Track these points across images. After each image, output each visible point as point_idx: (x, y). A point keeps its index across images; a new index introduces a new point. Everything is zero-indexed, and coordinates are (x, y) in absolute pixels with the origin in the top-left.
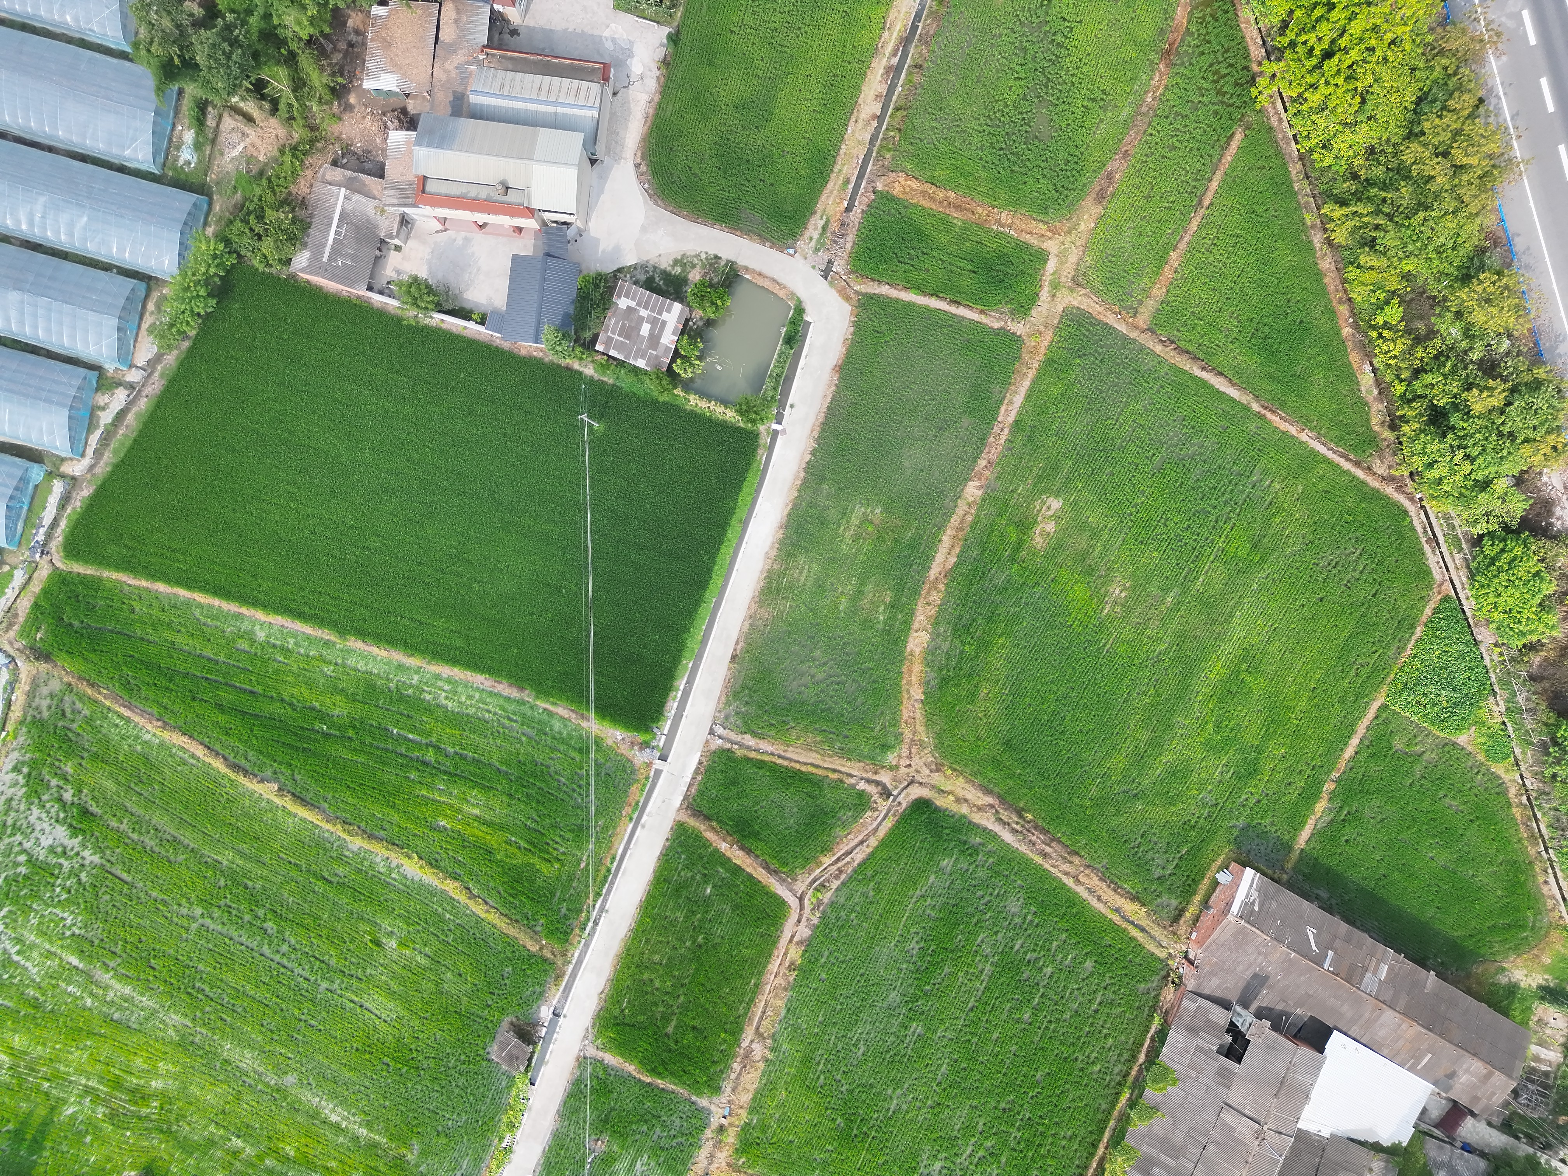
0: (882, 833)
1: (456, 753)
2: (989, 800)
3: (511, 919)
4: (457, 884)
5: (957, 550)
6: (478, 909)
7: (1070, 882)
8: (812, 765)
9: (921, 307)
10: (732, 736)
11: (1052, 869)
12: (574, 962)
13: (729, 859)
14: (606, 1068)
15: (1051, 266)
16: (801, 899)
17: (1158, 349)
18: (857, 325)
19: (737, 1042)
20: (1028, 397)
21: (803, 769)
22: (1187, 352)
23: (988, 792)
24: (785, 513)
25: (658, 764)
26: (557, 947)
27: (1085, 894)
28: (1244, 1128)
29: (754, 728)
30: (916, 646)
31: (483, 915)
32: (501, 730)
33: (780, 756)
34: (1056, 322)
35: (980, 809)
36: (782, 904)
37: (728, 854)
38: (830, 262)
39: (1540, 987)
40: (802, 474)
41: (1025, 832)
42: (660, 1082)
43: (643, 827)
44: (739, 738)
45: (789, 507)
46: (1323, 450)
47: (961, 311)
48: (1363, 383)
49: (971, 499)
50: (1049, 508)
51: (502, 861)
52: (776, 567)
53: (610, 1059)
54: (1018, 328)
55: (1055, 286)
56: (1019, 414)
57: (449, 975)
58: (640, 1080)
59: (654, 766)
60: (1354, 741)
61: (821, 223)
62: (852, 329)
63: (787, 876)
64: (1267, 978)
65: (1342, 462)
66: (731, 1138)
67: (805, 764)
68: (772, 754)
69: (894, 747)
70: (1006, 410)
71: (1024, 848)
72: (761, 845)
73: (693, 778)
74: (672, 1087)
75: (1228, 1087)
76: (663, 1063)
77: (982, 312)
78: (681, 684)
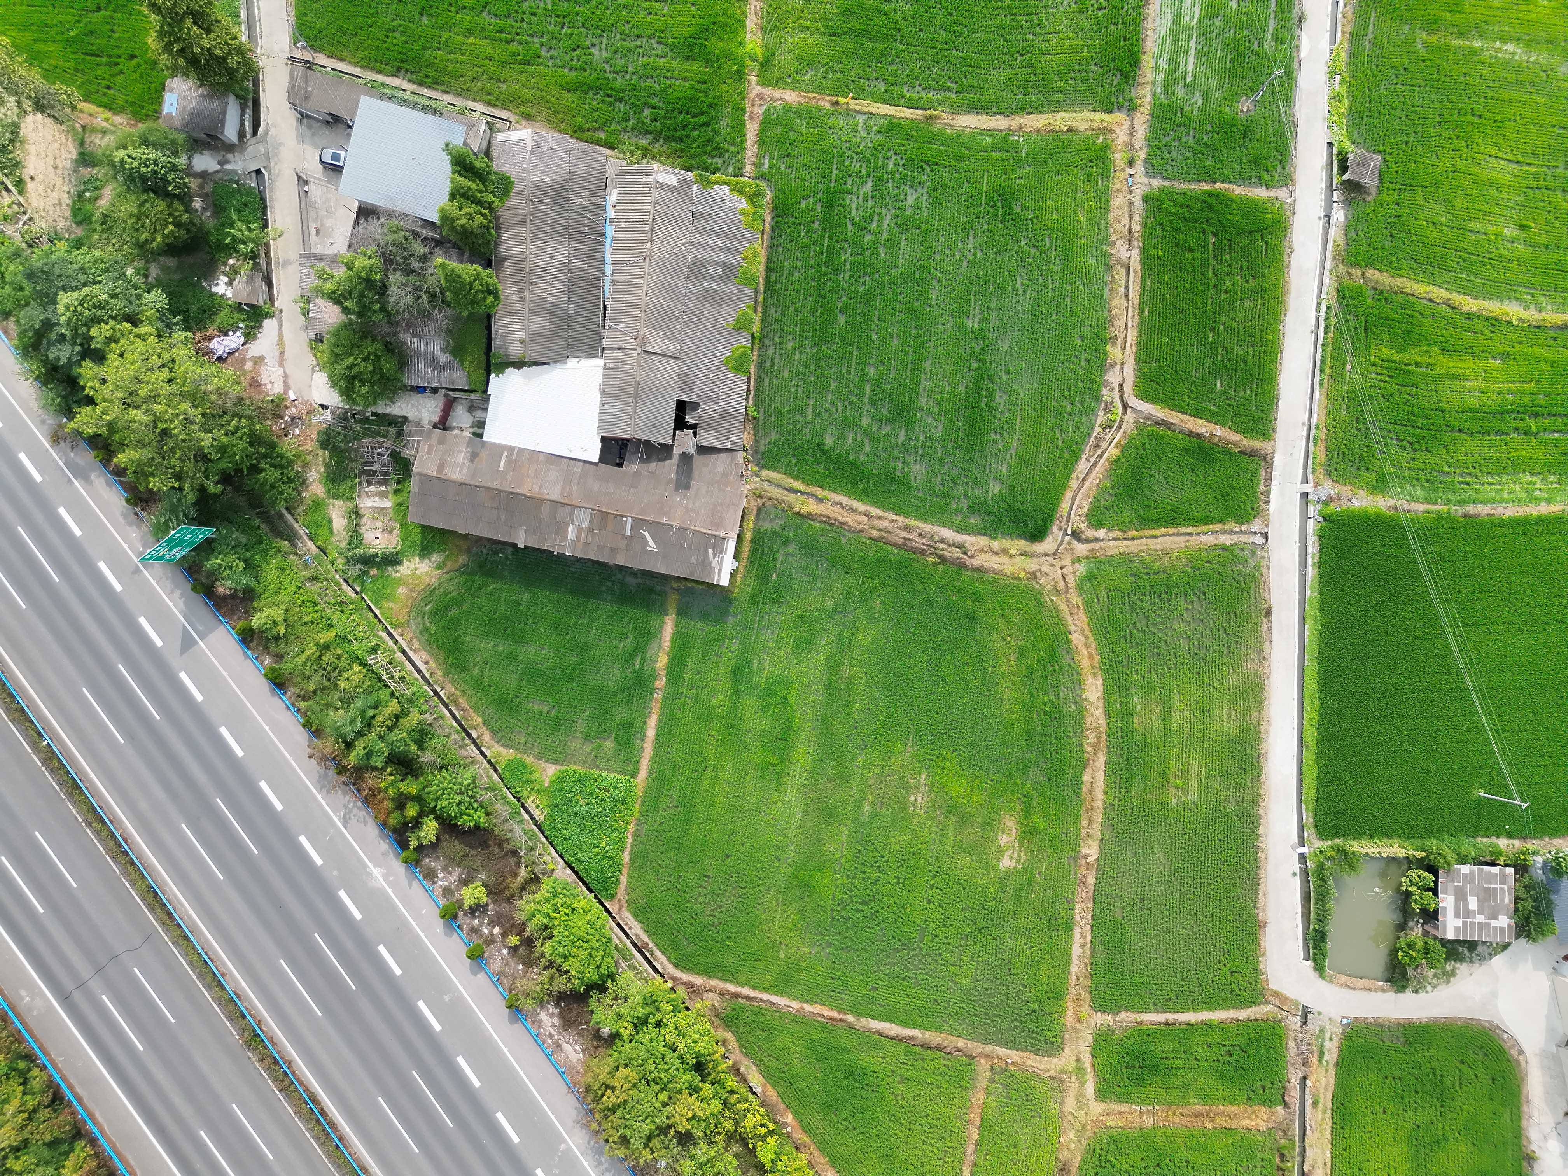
0: (1068, 495)
1: (1507, 434)
2: (976, 562)
3: (1402, 292)
4: (1465, 309)
5: (1085, 788)
6: (1439, 293)
7: (875, 511)
8: (1156, 537)
9: (1203, 1009)
10: (1244, 539)
11: (895, 517)
12: (1327, 273)
13: (1208, 421)
14: (1261, 182)
15: (1090, 1089)
16: (1125, 407)
17: (961, 1043)
18: (1257, 972)
19: (1144, 251)
20: (1068, 956)
21: (1163, 530)
22: (930, 1048)
23: (978, 569)
24: (1265, 770)
25: (1309, 488)
26: (1347, 282)
27: (855, 504)
28: (657, 343)
29: (1225, 553)
30: (1093, 684)
31: (1431, 288)
32: (1472, 470)
33: (1190, 534)
34: (1067, 1036)
35: (982, 551)
36: (1144, 396)
37: (1212, 426)
38: (1305, 1023)
39: (400, 563)
40: (1261, 812)
41: (932, 544)
42: (1206, 187)
43: (1303, 424)
44: (1236, 538)
45: (1263, 776)
46: (774, 999)
47: (1162, 1017)
48: (757, 1074)
49: (1090, 842)
50: (1011, 858)
51: (1429, 345)
52: (1255, 714)
53: (1262, 193)
54: (1102, 1019)
55: (1080, 1071)
56: (1071, 938)
57: (1443, 219)
58: (1224, 181)
59: (1311, 484)
60: (651, 733)
61: (1326, 1057)
62: (1261, 967)
63: (1145, 425)
64: (677, 489)
65: (752, 993)
66: (1119, 158)
67: (1163, 535)
68: (1198, 534)
69: (1081, 581)
70: (1085, 937)
71: (928, 528)
72: (1181, 445)
73: (1268, 486)
74: (1193, 186)
75: (681, 375)
76: (1210, 207)
77: (1140, 1023)
78: (1311, 572)
